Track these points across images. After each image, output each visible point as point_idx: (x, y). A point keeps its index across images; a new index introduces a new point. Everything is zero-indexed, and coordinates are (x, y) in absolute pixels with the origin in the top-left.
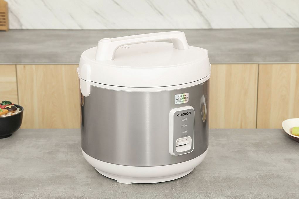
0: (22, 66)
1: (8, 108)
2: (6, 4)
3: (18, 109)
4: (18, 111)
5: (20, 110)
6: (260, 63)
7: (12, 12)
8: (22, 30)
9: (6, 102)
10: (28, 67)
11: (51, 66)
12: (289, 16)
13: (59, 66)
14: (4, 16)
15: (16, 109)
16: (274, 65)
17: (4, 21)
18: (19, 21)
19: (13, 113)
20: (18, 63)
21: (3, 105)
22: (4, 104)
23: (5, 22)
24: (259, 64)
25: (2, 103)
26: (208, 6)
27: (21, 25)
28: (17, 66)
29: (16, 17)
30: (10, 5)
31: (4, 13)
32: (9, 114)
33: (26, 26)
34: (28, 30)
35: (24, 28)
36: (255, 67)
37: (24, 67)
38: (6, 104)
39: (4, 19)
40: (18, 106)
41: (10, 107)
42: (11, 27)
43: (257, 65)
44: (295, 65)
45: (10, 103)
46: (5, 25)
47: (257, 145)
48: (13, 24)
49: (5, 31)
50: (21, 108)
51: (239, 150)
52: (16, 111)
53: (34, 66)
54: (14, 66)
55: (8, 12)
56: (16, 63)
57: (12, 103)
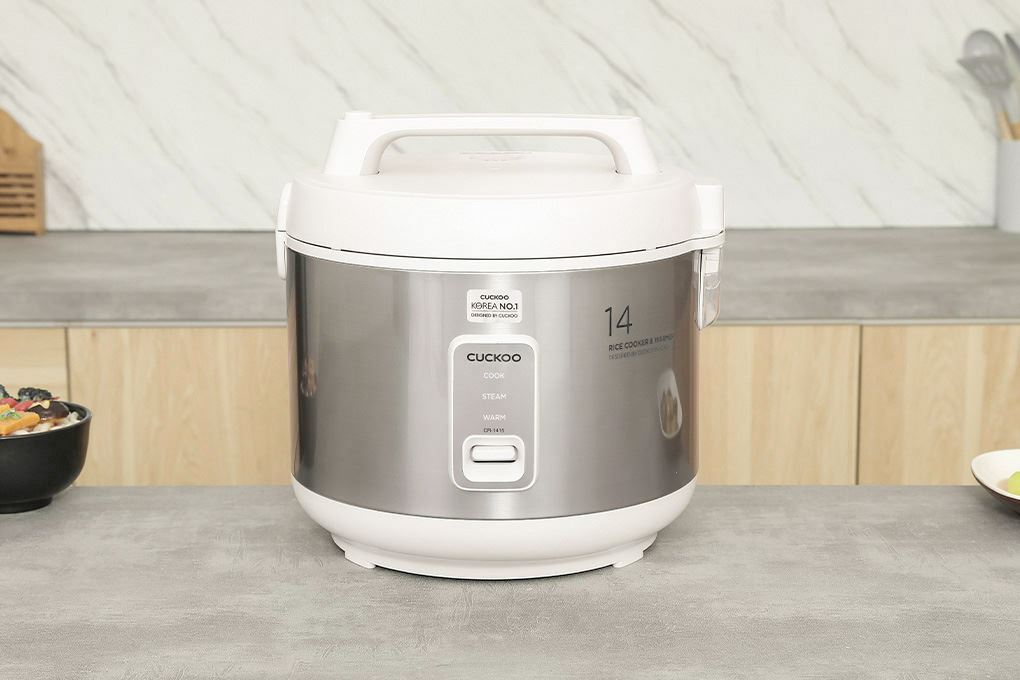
0: (87, 332)
1: (38, 410)
2: (38, 148)
3: (73, 415)
4: (72, 420)
5: (78, 419)
6: (864, 322)
7: (55, 175)
8: (88, 232)
9: (32, 393)
10: (105, 334)
11: (182, 332)
12: (948, 187)
14: (30, 186)
15: (65, 415)
17: (30, 201)
18: (78, 203)
19: (56, 425)
20: (72, 324)
21: (22, 402)
22: (25, 398)
23: (32, 206)
24: (861, 327)
25: (19, 394)
27: (85, 217)
28: (71, 331)
29: (68, 189)
30: (51, 153)
31: (30, 176)
32: (44, 428)
33: (102, 219)
34: (106, 232)
35: (93, 225)
37: (94, 334)
38: (32, 399)
39: (30, 196)
40: (73, 408)
41: (46, 404)
42: (52, 224)
43: (857, 328)
44: (981, 328)
45: (46, 395)
46: (32, 215)
47: (892, 532)
48: (58, 215)
49: (31, 234)
50: (81, 411)
51: (830, 543)
52: (65, 420)
53: (125, 332)
54: (62, 331)
55: (43, 175)
56: (69, 321)
57: (53, 395)
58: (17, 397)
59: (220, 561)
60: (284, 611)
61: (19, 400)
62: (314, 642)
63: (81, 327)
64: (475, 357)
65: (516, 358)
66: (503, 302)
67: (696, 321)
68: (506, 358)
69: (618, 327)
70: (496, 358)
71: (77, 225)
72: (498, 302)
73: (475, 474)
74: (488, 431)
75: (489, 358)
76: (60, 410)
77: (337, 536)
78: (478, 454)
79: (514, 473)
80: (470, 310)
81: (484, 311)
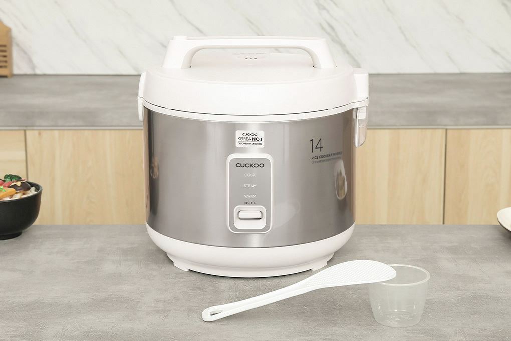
0: (36, 133)
1: (15, 186)
2: (8, 31)
3: (33, 189)
4: (32, 192)
5: (35, 191)
6: (448, 127)
7: (18, 45)
8: (35, 75)
9: (11, 177)
10: (46, 135)
11: (86, 133)
12: (495, 51)
13: (101, 132)
14: (5, 51)
15: (28, 189)
16: (473, 131)
17: (4, 59)
18: (30, 61)
19: (24, 194)
20: (29, 128)
21: (6, 182)
22: (8, 180)
23: (6, 62)
24: (447, 130)
25: (5, 178)
26: (355, 34)
27: (33, 67)
28: (28, 133)
29: (25, 52)
30: (15, 32)
31: (5, 46)
32: (18, 196)
33: (42, 68)
34: (44, 75)
35: (38, 72)
36: (440, 133)
37: (40, 134)
38: (11, 180)
39: (5, 56)
40: (32, 185)
41: (19, 183)
42: (16, 71)
43: (445, 130)
45: (19, 178)
46: (5, 67)
47: (455, 251)
48: (19, 66)
49: (5, 77)
50: (37, 187)
51: (423, 257)
52: (29, 191)
53: (56, 133)
54: (23, 132)
55: (11, 45)
56: (26, 127)
57: (22, 178)
58: (3, 179)
59: (109, 267)
60: (142, 295)
61: (4, 181)
62: (158, 312)
63: (33, 130)
64: (240, 165)
65: (262, 166)
66: (254, 137)
67: (354, 143)
68: (256, 166)
69: (316, 148)
70: (251, 166)
71: (29, 72)
72: (251, 137)
73: (240, 225)
74: (247, 203)
75: (247, 166)
76: (26, 186)
77: (169, 254)
78: (242, 215)
79: (260, 224)
80: (237, 141)
81: (244, 141)
